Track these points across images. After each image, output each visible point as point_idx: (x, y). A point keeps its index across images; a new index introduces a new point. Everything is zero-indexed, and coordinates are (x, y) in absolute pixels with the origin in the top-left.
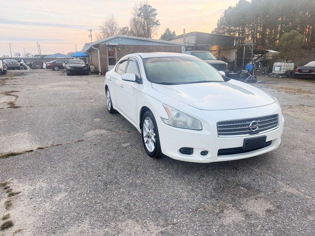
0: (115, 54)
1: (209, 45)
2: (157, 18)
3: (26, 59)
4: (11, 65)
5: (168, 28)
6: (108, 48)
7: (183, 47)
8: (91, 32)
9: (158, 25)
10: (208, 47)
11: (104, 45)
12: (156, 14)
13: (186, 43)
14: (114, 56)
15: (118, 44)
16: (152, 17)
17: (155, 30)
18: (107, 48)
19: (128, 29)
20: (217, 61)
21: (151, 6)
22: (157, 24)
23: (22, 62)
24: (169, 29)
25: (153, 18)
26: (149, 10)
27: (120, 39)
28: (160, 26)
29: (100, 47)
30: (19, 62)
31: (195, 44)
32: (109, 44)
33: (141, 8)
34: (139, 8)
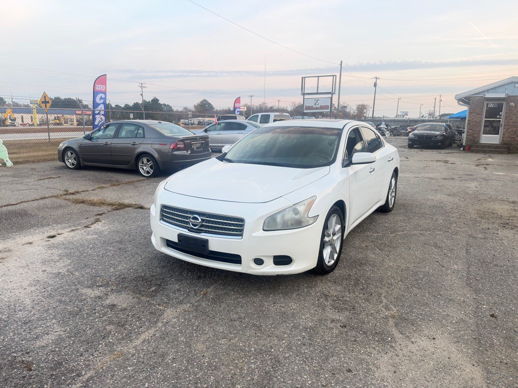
0: (501, 113)
11: (479, 98)
14: (498, 117)
15: (507, 94)
18: (486, 103)
23: (382, 126)
29: (471, 102)
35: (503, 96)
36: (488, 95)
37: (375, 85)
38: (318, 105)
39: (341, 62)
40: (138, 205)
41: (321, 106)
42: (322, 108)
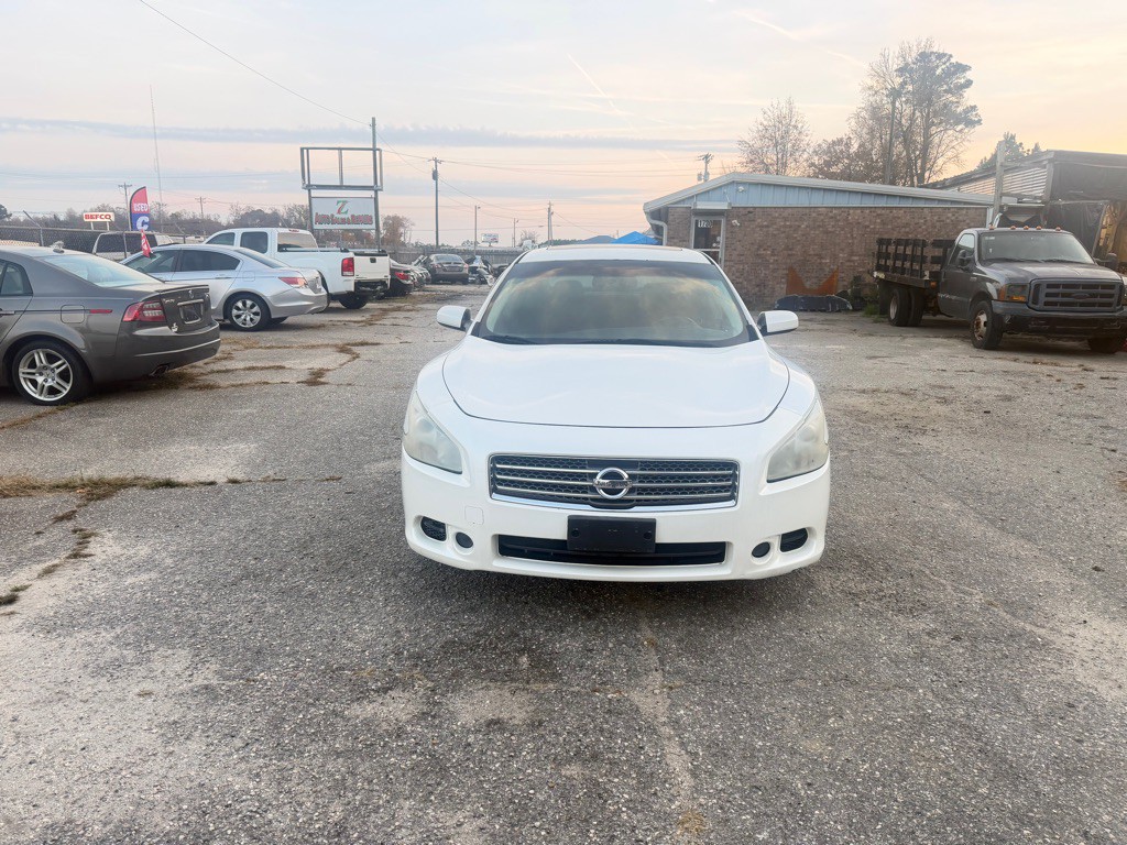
0: (718, 239)
1: (1101, 203)
2: (970, 97)
3: (490, 253)
4: (445, 270)
5: (1012, 132)
6: (697, 222)
7: (990, 212)
8: (707, 162)
9: (970, 123)
10: (1099, 211)
11: (684, 210)
12: (969, 83)
13: (1002, 195)
14: (714, 245)
15: (730, 204)
16: (950, 95)
17: (955, 143)
18: (693, 219)
19: (848, 145)
20: (1093, 270)
21: (951, 56)
22: (969, 119)
23: (478, 263)
24: (1013, 137)
25: (954, 99)
26: (939, 72)
27: (741, 188)
28: (978, 127)
29: (671, 218)
30: (469, 262)
31: (1047, 198)
32: (699, 207)
33: (907, 64)
34: (895, 67)
35: (724, 206)
36: (702, 205)
37: (435, 175)
38: (346, 212)
39: (374, 119)
40: (147, 478)
41: (353, 216)
42: (355, 219)
